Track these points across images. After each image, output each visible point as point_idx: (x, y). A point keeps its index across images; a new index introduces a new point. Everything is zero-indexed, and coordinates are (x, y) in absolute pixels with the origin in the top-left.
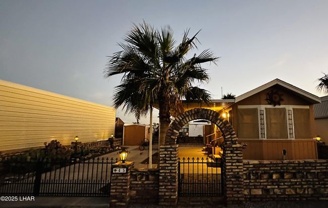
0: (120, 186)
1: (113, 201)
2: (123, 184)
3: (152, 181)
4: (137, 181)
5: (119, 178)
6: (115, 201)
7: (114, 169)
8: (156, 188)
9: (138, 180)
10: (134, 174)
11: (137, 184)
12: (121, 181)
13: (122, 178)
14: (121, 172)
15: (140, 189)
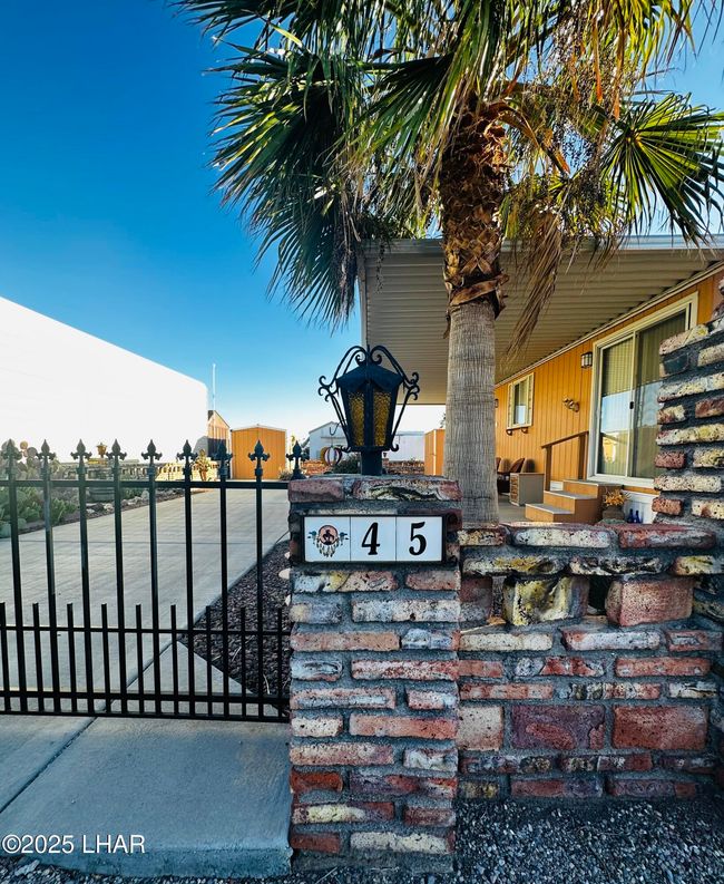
0: (379, 681)
1: (323, 813)
2: (411, 669)
3: (647, 627)
4: (508, 627)
5: (372, 609)
6: (342, 812)
7: (312, 524)
8: (676, 690)
9: (517, 619)
10: (484, 567)
11: (513, 656)
12: (389, 641)
13: (399, 610)
14: (383, 555)
15: (538, 692)
